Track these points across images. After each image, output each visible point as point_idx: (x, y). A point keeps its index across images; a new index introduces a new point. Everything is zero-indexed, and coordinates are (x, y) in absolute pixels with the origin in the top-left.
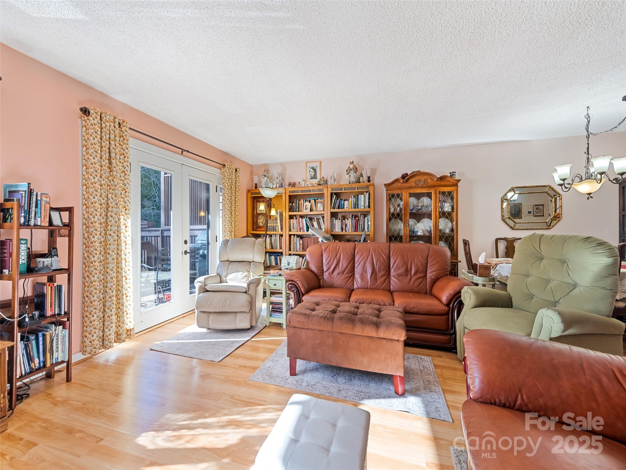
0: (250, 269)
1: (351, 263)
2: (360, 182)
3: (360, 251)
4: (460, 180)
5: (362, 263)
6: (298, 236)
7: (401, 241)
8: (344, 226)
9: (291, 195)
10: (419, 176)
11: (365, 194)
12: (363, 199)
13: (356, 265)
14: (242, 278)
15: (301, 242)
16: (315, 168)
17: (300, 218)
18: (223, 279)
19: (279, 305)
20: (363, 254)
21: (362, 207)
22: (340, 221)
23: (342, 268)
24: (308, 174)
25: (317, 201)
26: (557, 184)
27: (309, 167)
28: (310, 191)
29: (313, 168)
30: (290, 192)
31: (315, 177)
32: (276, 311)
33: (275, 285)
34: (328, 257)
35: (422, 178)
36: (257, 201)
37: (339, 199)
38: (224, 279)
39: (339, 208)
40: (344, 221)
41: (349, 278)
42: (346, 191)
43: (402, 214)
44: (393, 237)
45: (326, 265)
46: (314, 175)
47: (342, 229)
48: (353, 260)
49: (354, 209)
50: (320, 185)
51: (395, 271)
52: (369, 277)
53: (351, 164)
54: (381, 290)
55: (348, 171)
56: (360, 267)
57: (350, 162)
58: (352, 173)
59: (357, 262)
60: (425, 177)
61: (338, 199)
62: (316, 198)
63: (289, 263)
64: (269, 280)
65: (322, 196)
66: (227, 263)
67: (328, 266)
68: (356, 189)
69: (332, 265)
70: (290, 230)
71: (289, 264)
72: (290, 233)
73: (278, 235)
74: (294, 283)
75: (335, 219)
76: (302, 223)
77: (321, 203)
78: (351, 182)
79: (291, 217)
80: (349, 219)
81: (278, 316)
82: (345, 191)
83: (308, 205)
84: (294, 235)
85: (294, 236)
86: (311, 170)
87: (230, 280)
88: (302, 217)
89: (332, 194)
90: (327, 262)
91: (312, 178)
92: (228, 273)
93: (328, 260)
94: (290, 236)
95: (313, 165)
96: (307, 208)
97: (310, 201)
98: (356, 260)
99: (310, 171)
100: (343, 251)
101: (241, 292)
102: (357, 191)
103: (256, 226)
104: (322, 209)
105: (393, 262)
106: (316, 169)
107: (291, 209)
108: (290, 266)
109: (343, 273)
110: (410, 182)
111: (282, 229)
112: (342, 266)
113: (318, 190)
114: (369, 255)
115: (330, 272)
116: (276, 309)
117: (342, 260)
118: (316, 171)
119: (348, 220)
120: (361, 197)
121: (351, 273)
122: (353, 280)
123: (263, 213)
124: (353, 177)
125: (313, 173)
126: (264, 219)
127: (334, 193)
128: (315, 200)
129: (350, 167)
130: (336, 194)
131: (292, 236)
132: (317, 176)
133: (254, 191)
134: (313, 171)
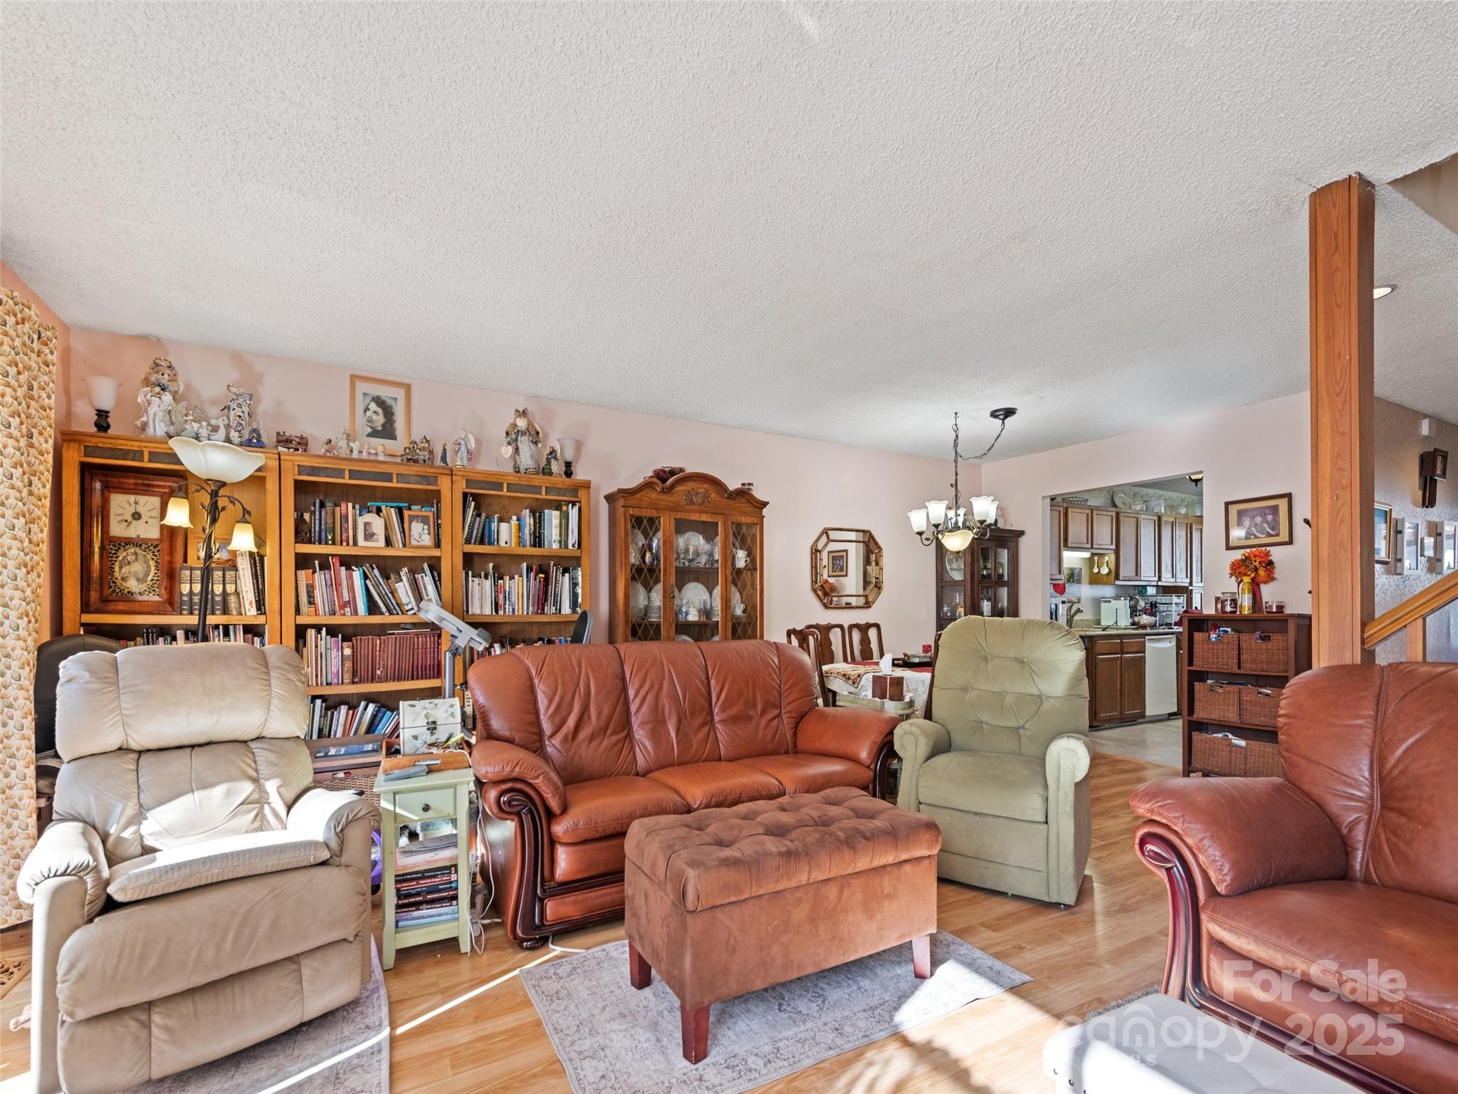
0: (257, 771)
1: (620, 703)
2: (551, 474)
3: (638, 667)
4: (768, 503)
5: (650, 699)
6: (333, 631)
7: (657, 637)
8: (501, 596)
9: (301, 481)
10: (695, 481)
11: (564, 508)
12: (556, 522)
13: (633, 708)
14: (235, 813)
15: (348, 652)
16: (389, 402)
17: (341, 565)
18: (120, 840)
19: (435, 876)
20: (649, 675)
21: (555, 546)
22: (488, 584)
23: (598, 718)
24: (360, 419)
25: (406, 513)
26: (916, 531)
27: (365, 394)
28: (388, 477)
29: (379, 402)
30: (301, 470)
31: (387, 431)
32: (417, 905)
33: (426, 808)
34: (555, 693)
35: (700, 486)
36: (107, 488)
37: (484, 515)
38: (127, 834)
39: (482, 542)
40: (501, 582)
41: (621, 745)
42: (513, 494)
43: (660, 570)
44: (642, 630)
45: (552, 717)
46: (383, 425)
47: (497, 606)
48: (623, 695)
49: (532, 548)
50: (416, 461)
51: (723, 710)
52: (673, 734)
53: (520, 416)
54: (703, 761)
55: (513, 435)
56: (645, 709)
57: (517, 411)
58: (525, 444)
59: (636, 696)
60: (706, 486)
61: (479, 515)
62: (402, 505)
63: (434, 723)
64: (395, 794)
65: (432, 498)
66: (128, 763)
67: (557, 720)
68: (544, 493)
69: (569, 714)
70: (298, 611)
71: (432, 727)
72: (302, 620)
73: (241, 627)
74: (518, 785)
75: (473, 577)
76: (351, 588)
77: (425, 520)
78: (522, 470)
79: (303, 562)
80: (516, 577)
81: (430, 916)
82: (508, 494)
83: (377, 524)
84: (318, 628)
85: (319, 632)
86: (373, 406)
87: (168, 832)
88: (348, 562)
89: (465, 495)
90: (551, 711)
91: (374, 434)
92: (141, 806)
93: (557, 699)
94: (301, 632)
95: (385, 392)
96: (373, 534)
97: (379, 511)
98: (631, 693)
99: (367, 409)
100: (593, 670)
101: (305, 867)
102: (547, 497)
103: (101, 591)
104: (427, 540)
105: (718, 688)
106: (391, 407)
107: (302, 533)
108: (441, 735)
109: (606, 732)
110: (676, 492)
111: (260, 605)
112: (599, 714)
113: (419, 479)
114: (664, 677)
115: (566, 736)
116: (418, 894)
117: (597, 695)
118: (393, 414)
119: (512, 578)
120: (552, 517)
121: (623, 731)
122: (633, 749)
123: (146, 541)
124: (528, 455)
125: (380, 420)
126: (152, 564)
127: (472, 494)
128: (400, 512)
129: (515, 425)
130: (476, 497)
131: (311, 633)
132: (394, 429)
133: (93, 442)
134: (380, 411)
